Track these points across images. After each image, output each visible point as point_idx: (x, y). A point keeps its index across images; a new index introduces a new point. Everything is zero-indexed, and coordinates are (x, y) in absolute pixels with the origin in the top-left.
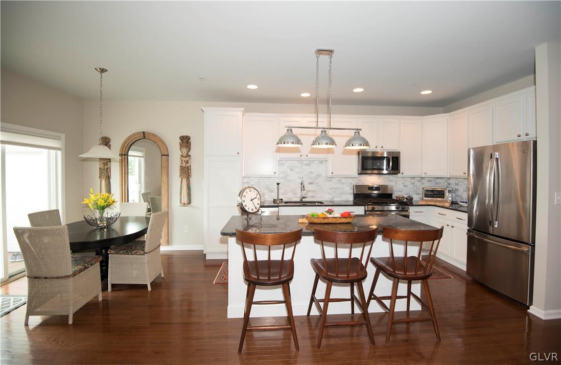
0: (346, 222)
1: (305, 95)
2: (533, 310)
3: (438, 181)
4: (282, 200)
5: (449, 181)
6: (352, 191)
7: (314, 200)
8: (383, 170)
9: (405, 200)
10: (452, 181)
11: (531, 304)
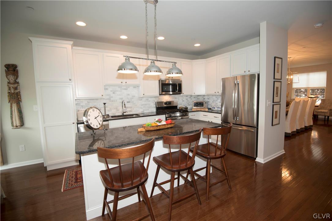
0: (170, 127)
1: (124, 37)
2: (258, 160)
3: (198, 97)
4: (108, 115)
5: (204, 97)
6: (155, 106)
7: (131, 113)
8: (170, 92)
9: (184, 109)
10: (206, 97)
11: (257, 157)
